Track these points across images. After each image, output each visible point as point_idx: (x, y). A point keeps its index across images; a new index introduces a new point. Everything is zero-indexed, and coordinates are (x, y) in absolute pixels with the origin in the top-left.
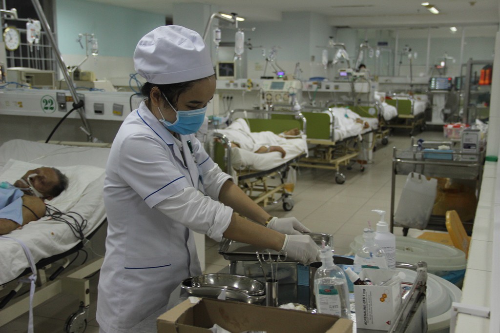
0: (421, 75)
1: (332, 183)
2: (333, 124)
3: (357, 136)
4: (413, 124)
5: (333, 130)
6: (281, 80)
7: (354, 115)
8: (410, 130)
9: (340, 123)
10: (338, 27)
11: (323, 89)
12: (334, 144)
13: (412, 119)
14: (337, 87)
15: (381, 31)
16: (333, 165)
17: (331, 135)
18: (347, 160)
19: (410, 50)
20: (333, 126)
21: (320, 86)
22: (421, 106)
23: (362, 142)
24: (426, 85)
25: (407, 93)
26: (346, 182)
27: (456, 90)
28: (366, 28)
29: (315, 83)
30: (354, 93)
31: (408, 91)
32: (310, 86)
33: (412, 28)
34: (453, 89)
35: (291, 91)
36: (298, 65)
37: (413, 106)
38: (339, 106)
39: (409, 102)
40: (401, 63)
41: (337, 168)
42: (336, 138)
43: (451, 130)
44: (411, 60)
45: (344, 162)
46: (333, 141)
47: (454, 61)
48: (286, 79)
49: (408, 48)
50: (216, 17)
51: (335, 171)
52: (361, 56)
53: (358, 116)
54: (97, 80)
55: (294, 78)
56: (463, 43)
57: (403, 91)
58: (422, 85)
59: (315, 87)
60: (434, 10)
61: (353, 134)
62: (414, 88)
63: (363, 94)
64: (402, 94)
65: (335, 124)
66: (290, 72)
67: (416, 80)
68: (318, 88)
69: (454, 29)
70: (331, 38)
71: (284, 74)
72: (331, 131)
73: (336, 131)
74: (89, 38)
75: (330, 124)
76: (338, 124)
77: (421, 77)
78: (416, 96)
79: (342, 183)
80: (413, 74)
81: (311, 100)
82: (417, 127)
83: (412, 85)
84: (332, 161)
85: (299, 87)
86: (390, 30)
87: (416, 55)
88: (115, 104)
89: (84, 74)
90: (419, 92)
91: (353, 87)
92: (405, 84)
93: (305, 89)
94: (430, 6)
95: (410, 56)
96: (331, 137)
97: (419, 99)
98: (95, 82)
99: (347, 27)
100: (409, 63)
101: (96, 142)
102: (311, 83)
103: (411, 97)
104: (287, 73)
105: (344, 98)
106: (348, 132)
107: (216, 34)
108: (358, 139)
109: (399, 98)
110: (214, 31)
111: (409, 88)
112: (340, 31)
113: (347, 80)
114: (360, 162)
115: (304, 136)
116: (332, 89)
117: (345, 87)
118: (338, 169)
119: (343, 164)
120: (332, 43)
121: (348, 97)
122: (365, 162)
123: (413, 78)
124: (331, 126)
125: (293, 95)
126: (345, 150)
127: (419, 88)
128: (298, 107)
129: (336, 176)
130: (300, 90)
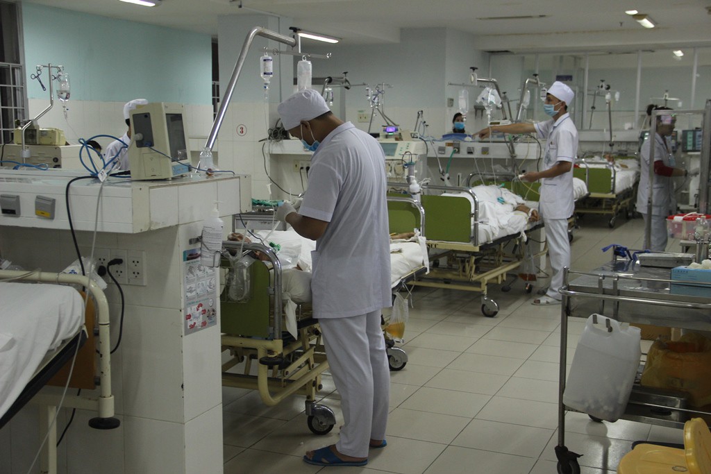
0: (627, 126)
1: (477, 315)
2: (476, 215)
3: (519, 233)
4: (614, 207)
5: (476, 225)
6: (392, 141)
7: (513, 199)
8: (610, 217)
9: (489, 215)
10: (493, 52)
11: (463, 154)
12: (477, 249)
13: (612, 199)
14: (485, 151)
15: (561, 57)
16: (478, 284)
17: (472, 235)
18: (502, 275)
19: (608, 88)
20: (475, 220)
21: (457, 149)
22: (628, 178)
23: (527, 243)
24: (636, 143)
25: (604, 157)
26: (500, 313)
27: (685, 151)
28: (537, 53)
29: (449, 145)
30: (514, 161)
31: (606, 153)
32: (442, 149)
33: (610, 52)
34: (680, 149)
35: (407, 159)
36: (420, 114)
37: (614, 178)
38: (488, 182)
39: (607, 171)
40: (593, 108)
41: (485, 289)
42: (482, 239)
43: (680, 225)
44: (609, 103)
45: (497, 278)
46: (475, 245)
47: (680, 104)
48: (399, 138)
49: (605, 86)
50: (259, 34)
51: (481, 294)
52: (527, 99)
53: (520, 200)
54: (67, 144)
55: (414, 137)
56: (695, 75)
57: (598, 153)
58: (628, 143)
59: (450, 150)
60: (646, 23)
61: (511, 231)
62: (616, 148)
63: (529, 161)
64: (597, 158)
65: (480, 215)
66: (407, 126)
67: (619, 136)
68: (454, 152)
69: (679, 53)
70: (474, 69)
71: (396, 130)
72: (472, 227)
73: (480, 226)
74: (54, 72)
75: (471, 215)
76: (484, 216)
77: (627, 129)
78: (618, 162)
79: (493, 315)
80: (613, 127)
81: (443, 173)
82: (621, 211)
83: (611, 145)
84: (475, 277)
85: (421, 153)
86: (576, 57)
87: (617, 96)
88: (38, 197)
89: (43, 133)
90: (623, 155)
91: (512, 151)
92: (602, 142)
93: (432, 154)
94: (640, 16)
95: (608, 96)
96: (474, 239)
97: (624, 167)
98: (62, 147)
99: (507, 51)
100: (607, 108)
101: (7, 269)
102: (443, 144)
103: (611, 163)
104: (402, 128)
105: (498, 168)
106: (502, 228)
107: (265, 65)
108: (520, 240)
109: (591, 166)
110: (262, 59)
111: (606, 148)
112: (494, 58)
113: (503, 139)
114: (524, 276)
115: (423, 239)
116: (477, 154)
117: (499, 151)
118: (485, 292)
119: (495, 281)
120: (475, 78)
121: (505, 167)
122: (533, 278)
123: (613, 133)
124: (472, 219)
125: (410, 165)
126: (500, 256)
127: (623, 148)
128: (415, 186)
129: (483, 302)
130: (421, 157)
